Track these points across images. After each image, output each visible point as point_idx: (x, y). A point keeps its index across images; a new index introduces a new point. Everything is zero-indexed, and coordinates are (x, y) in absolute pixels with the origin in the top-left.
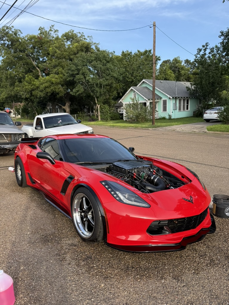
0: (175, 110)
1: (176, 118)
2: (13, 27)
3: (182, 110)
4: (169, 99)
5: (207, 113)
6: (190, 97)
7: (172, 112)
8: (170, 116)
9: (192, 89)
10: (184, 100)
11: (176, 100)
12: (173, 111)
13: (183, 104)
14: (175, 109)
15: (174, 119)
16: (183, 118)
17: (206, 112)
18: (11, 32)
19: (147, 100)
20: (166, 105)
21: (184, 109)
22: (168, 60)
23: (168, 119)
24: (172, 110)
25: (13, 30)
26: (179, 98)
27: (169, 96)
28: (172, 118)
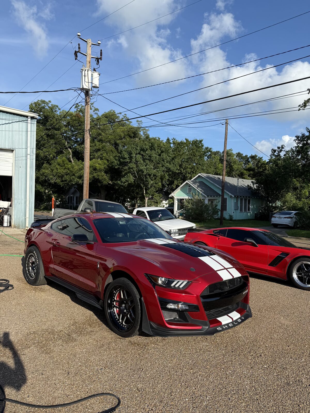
0: (236, 211)
1: (237, 219)
2: (50, 101)
3: (243, 212)
4: (231, 197)
5: (275, 217)
6: (252, 197)
7: (233, 213)
8: (231, 216)
9: (255, 189)
10: (245, 200)
11: (237, 199)
12: (235, 212)
13: (244, 204)
14: (236, 209)
15: (235, 220)
16: (244, 220)
17: (273, 216)
18: (47, 107)
19: (206, 196)
20: (227, 204)
21: (245, 210)
22: (217, 151)
23: (228, 220)
24: (233, 210)
25: (50, 105)
26: (240, 197)
27: (230, 194)
28: (234, 219)
